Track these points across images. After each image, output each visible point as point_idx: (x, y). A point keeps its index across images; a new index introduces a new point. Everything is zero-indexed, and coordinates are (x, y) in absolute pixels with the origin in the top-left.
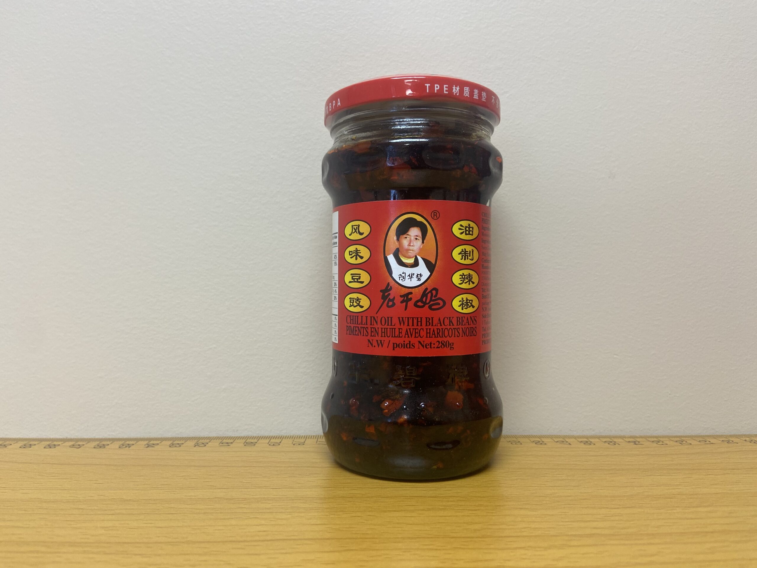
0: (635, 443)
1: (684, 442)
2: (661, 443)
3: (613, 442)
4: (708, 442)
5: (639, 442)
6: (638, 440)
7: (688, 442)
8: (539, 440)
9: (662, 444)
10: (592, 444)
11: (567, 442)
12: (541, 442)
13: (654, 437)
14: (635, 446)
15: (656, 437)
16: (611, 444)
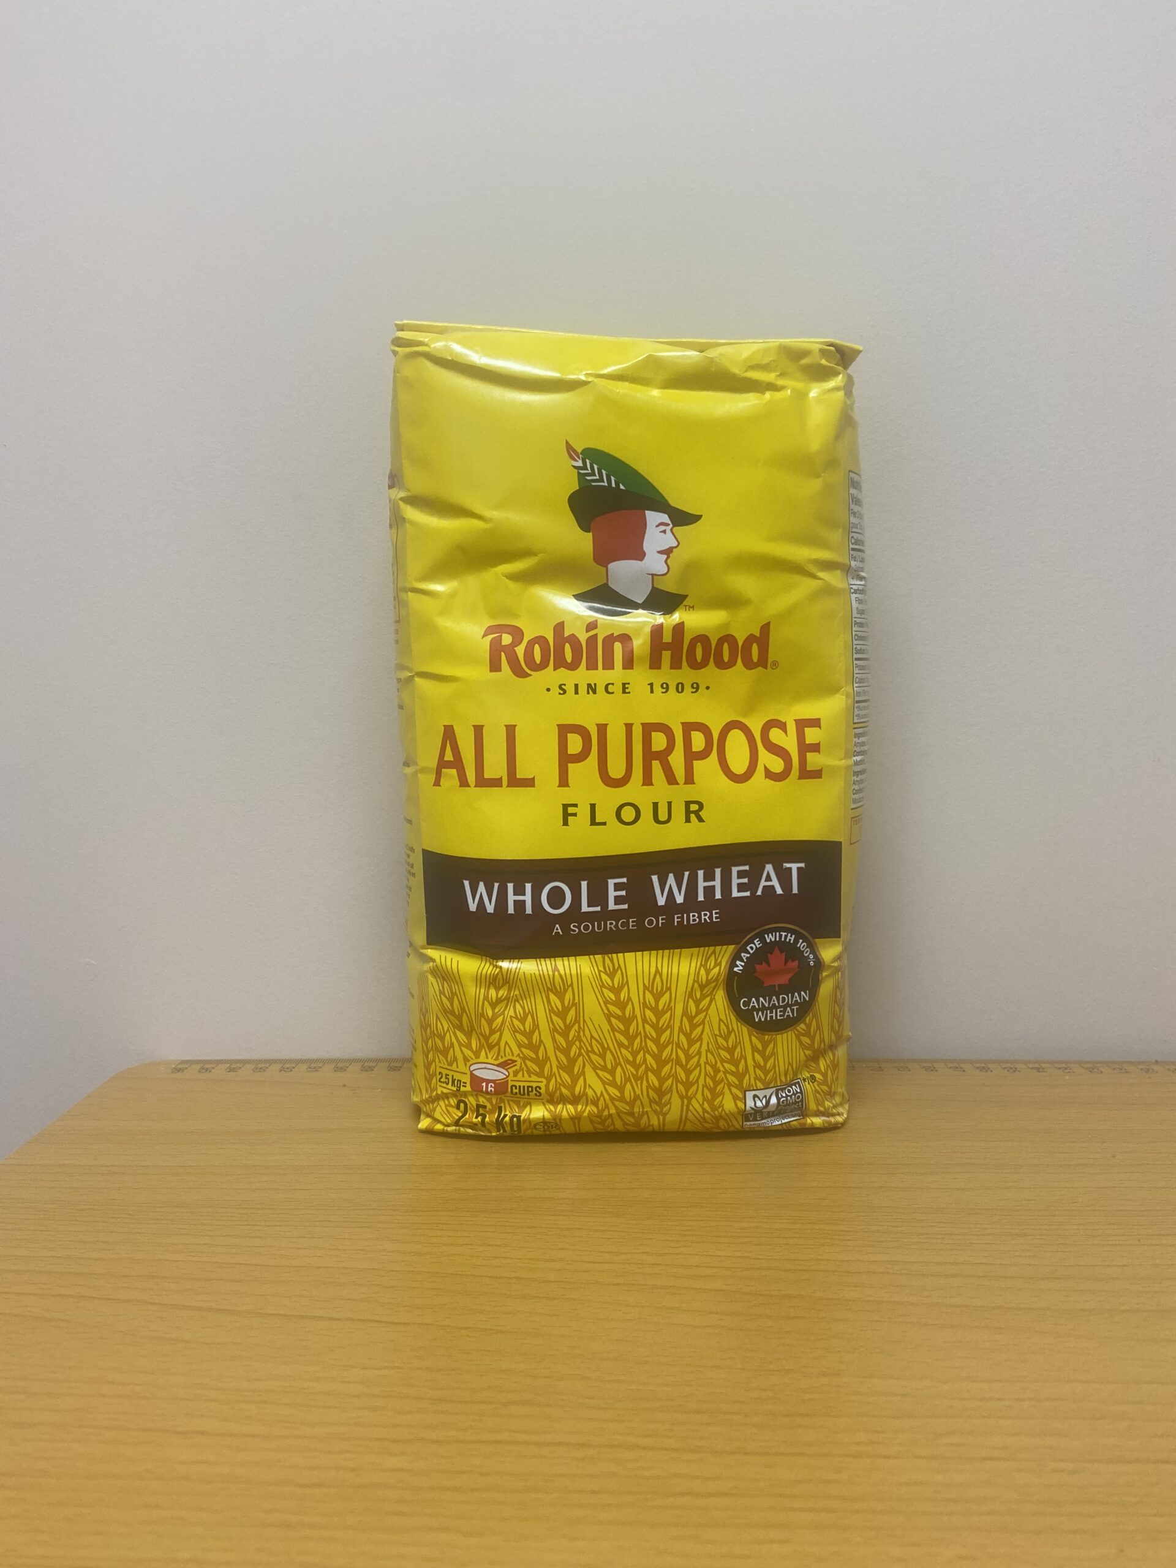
0: (1038, 1070)
1: (1096, 1070)
2: (1066, 1071)
3: (1014, 1069)
4: (1123, 1071)
5: (1043, 1069)
6: (1043, 1065)
7: (1101, 1069)
8: (931, 1065)
9: (1069, 1072)
10: (989, 1071)
11: (961, 1068)
12: (932, 1069)
13: (1061, 1062)
14: (1037, 1073)
15: (1066, 1062)
16: (1011, 1070)
